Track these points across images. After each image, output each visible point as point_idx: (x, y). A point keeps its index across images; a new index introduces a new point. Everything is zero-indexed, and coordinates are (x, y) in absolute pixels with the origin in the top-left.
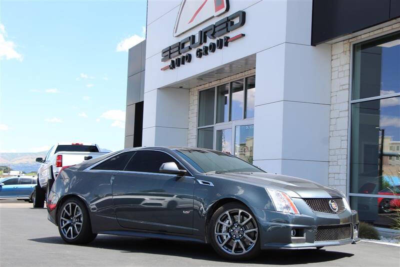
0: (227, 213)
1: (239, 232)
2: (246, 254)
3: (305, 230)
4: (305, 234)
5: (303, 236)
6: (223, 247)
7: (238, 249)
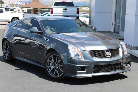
0: (52, 56)
1: (57, 66)
2: (59, 77)
3: (86, 67)
4: (86, 70)
5: (85, 71)
6: (50, 72)
7: (56, 74)
